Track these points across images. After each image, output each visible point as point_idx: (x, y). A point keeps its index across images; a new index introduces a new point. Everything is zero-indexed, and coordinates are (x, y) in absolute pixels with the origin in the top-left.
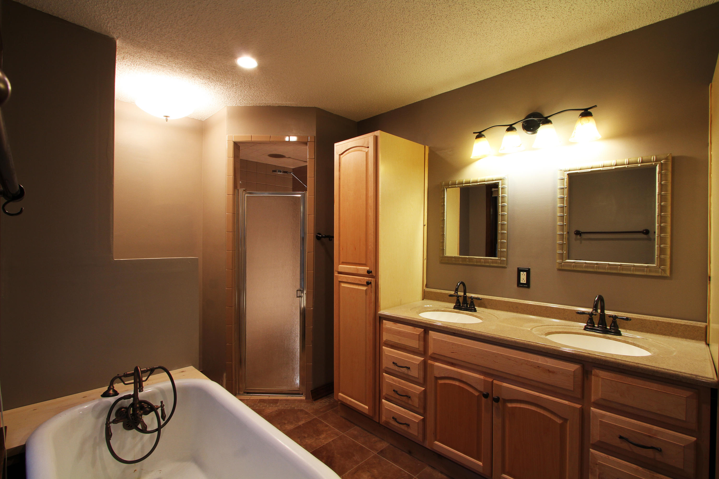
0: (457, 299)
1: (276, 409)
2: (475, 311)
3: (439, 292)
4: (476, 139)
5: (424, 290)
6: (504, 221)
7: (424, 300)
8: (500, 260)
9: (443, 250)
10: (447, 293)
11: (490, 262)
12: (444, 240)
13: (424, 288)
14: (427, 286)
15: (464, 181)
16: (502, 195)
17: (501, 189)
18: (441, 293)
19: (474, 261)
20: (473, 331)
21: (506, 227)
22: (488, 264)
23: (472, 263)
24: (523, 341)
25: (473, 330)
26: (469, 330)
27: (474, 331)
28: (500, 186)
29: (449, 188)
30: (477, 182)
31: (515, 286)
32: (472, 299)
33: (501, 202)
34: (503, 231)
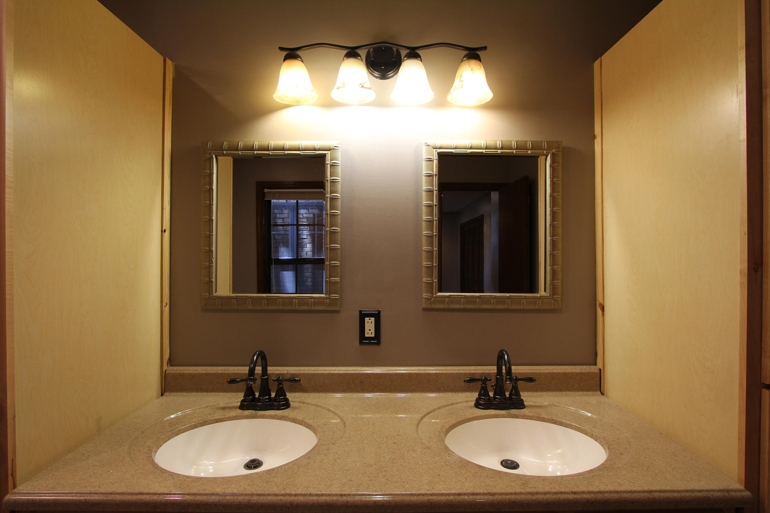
0: (247, 387)
2: (287, 405)
3: (203, 374)
4: (284, 60)
5: (165, 371)
6: (336, 227)
7: (165, 394)
8: (329, 298)
9: (210, 282)
10: (220, 372)
11: (311, 302)
12: (212, 264)
13: (165, 367)
14: (171, 362)
15: (257, 144)
16: (331, 178)
17: (330, 167)
18: (207, 374)
19: (278, 302)
20: (324, 498)
21: (339, 236)
22: (305, 308)
23: (273, 308)
24: (447, 497)
25: (322, 495)
26: (312, 498)
27: (326, 495)
28: (328, 162)
29: (224, 155)
30: (283, 149)
31: (356, 342)
32: (279, 378)
33: (330, 191)
34: (335, 245)
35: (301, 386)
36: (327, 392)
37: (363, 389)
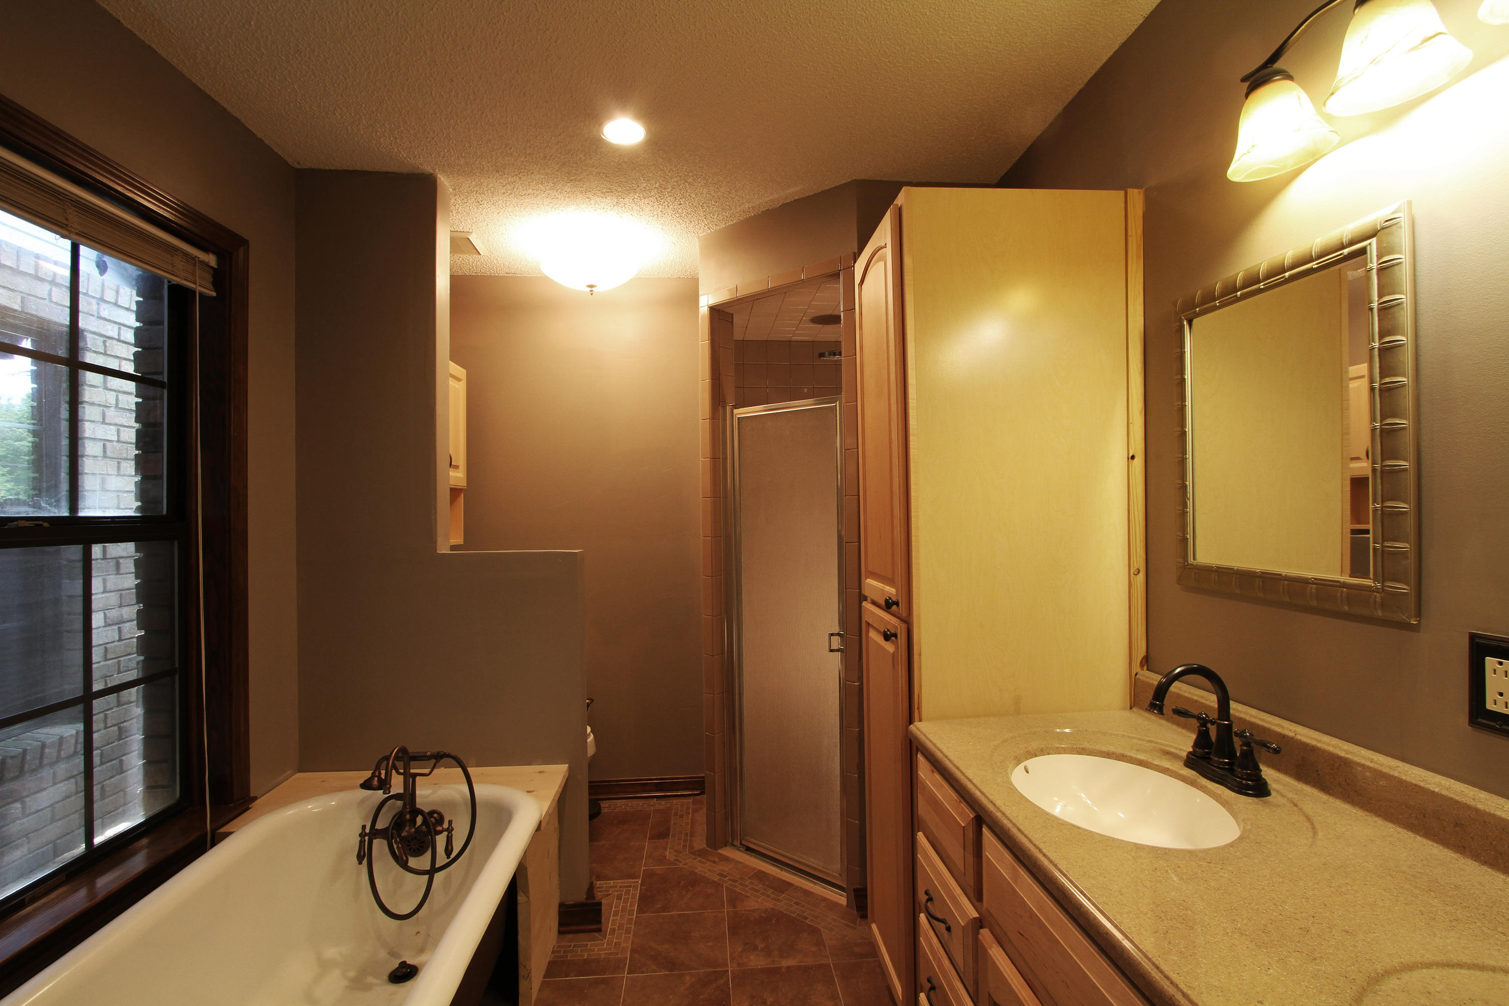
0: (1199, 730)
1: (769, 905)
4: (1247, 97)
5: (1134, 673)
6: (1398, 417)
7: (1134, 709)
8: (1382, 590)
9: (1183, 543)
11: (1342, 596)
12: (1187, 508)
13: (1136, 668)
14: (1148, 664)
16: (1381, 301)
17: (1377, 275)
23: (1273, 597)
28: (1372, 263)
29: (1198, 315)
30: (1283, 270)
31: (1463, 719)
32: (1244, 732)
33: (1379, 333)
34: (1392, 461)
35: (1318, 774)
36: (1370, 813)
37: (1464, 848)
